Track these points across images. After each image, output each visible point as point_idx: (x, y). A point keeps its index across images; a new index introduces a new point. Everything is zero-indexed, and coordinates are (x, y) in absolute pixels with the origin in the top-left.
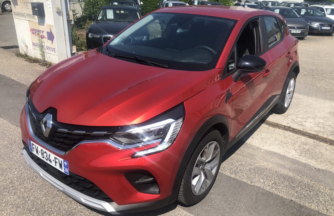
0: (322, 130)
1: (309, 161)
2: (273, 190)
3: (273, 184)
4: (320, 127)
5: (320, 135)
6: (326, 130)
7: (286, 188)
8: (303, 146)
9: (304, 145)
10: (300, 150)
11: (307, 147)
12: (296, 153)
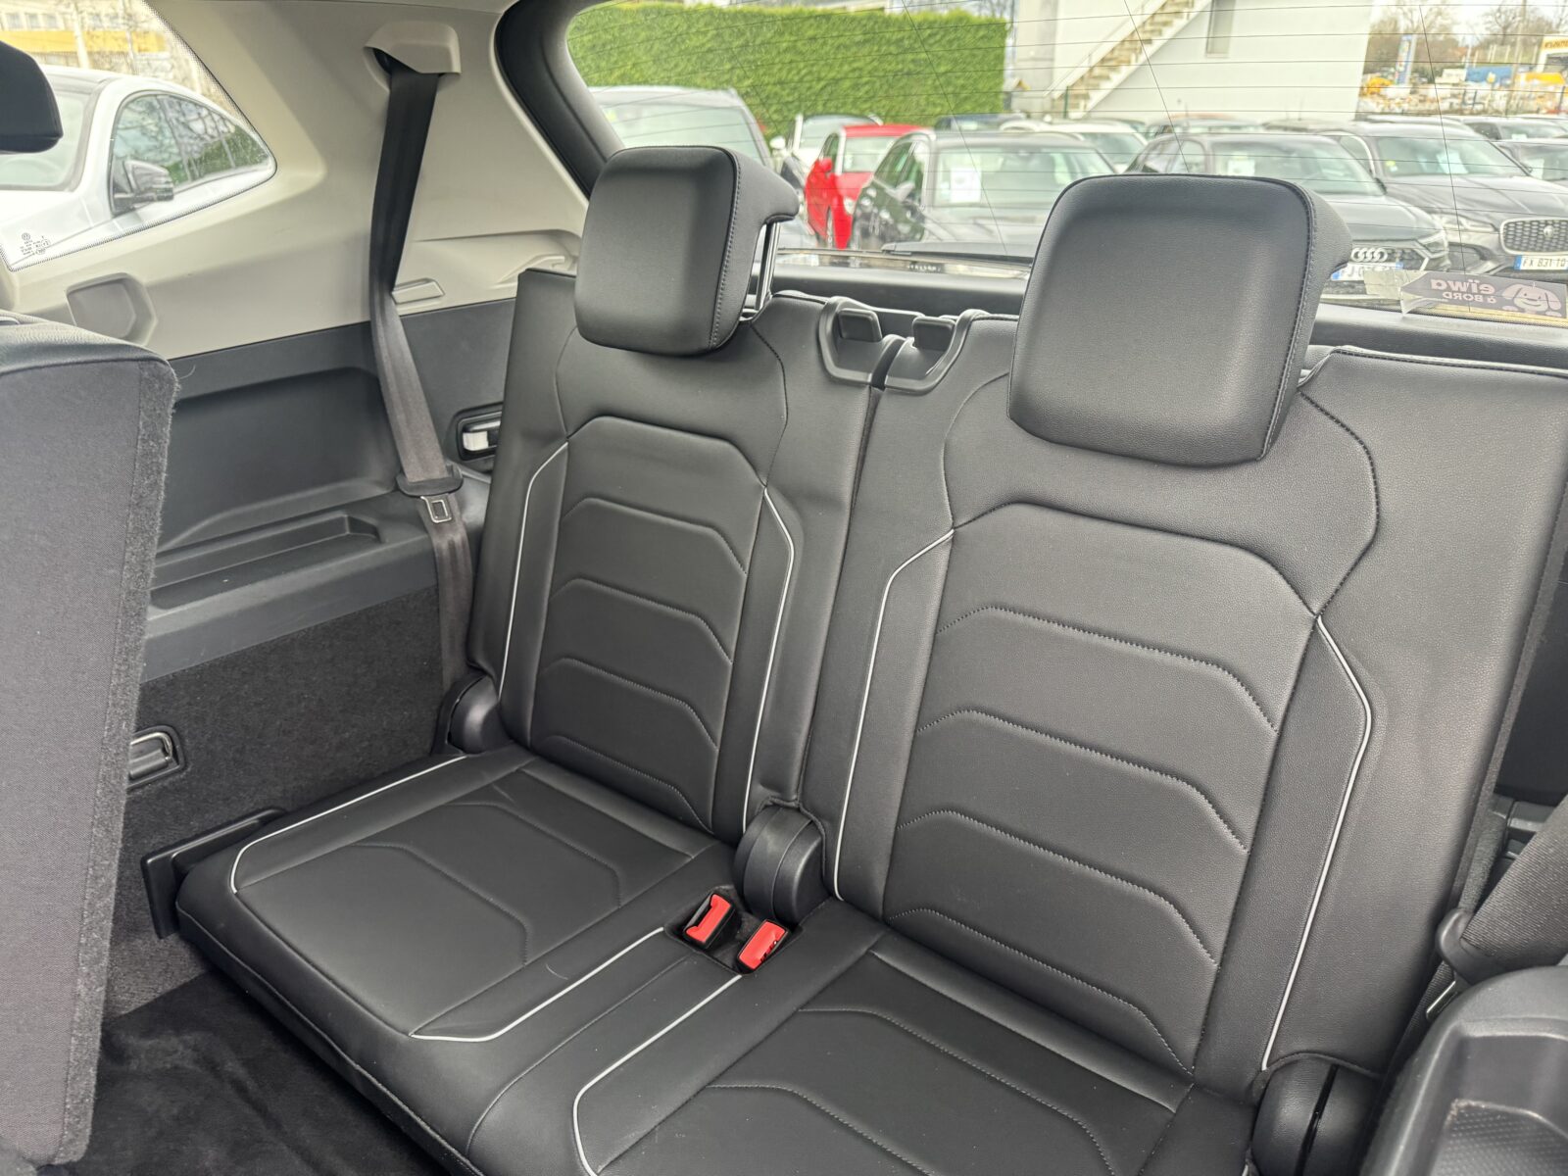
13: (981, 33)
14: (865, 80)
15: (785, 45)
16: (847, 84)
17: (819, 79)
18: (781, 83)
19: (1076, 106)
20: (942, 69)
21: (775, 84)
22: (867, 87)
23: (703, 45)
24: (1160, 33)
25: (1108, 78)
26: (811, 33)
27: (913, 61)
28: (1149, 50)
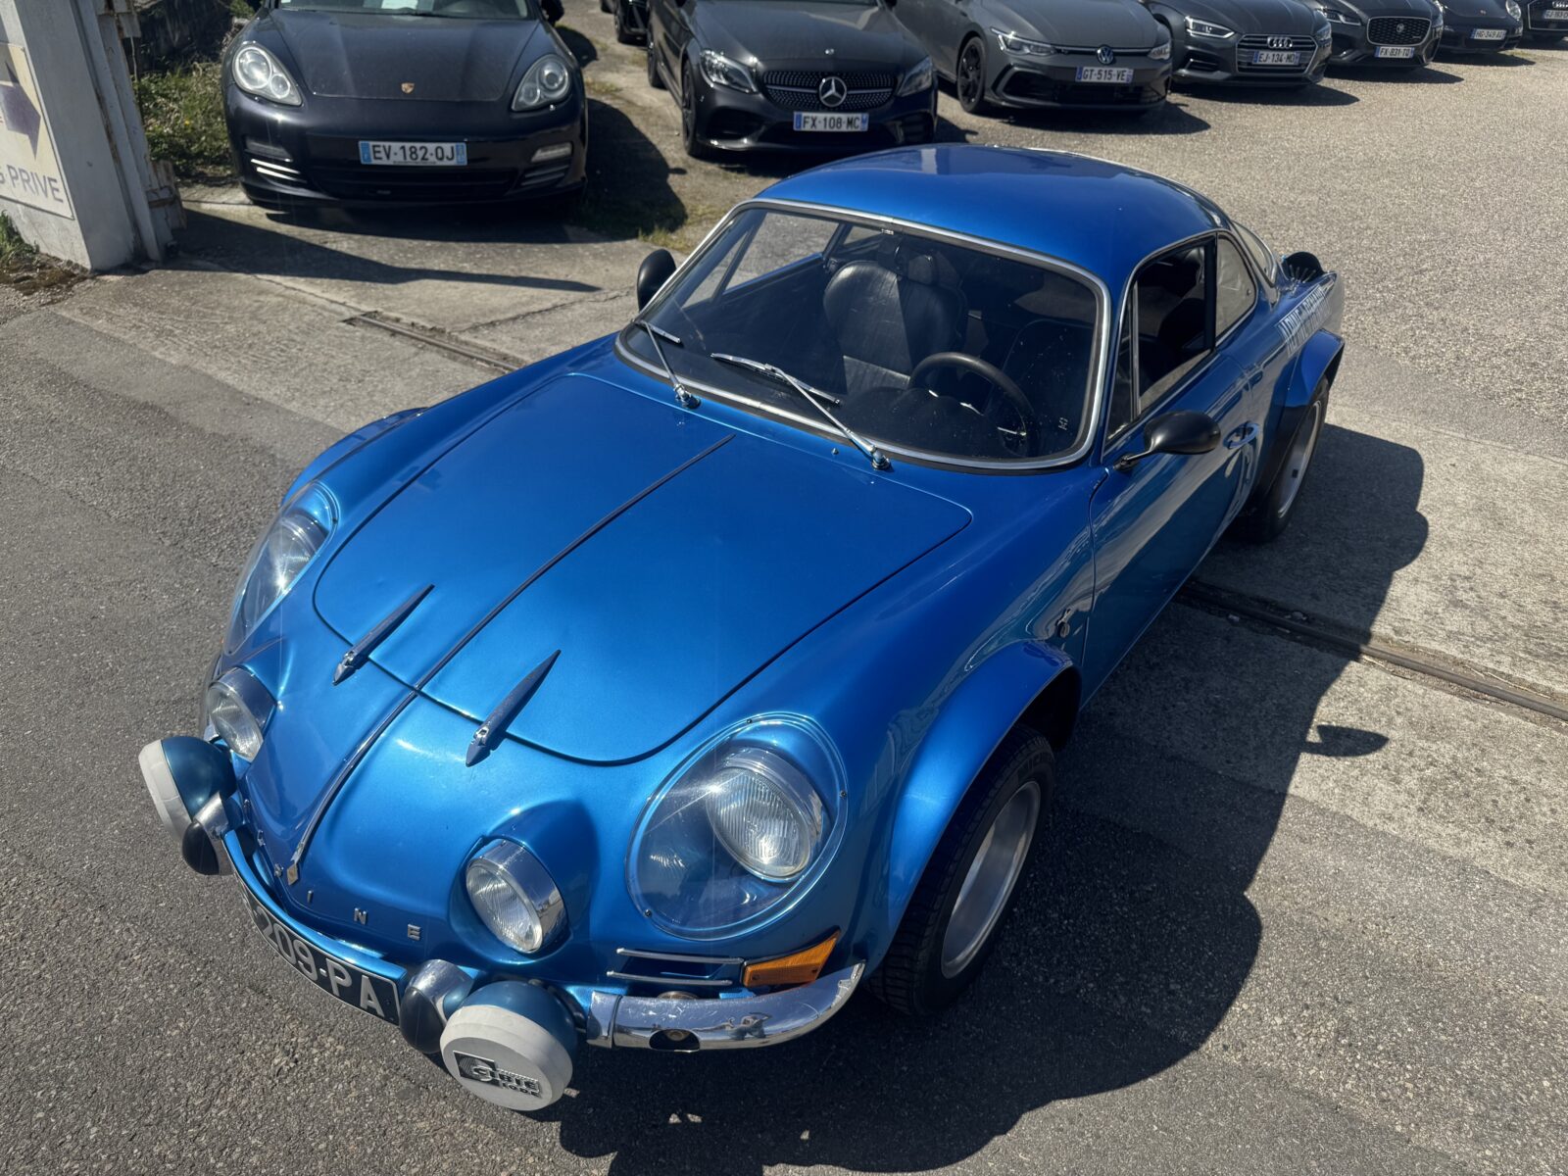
0: (1483, 627)
1: (1474, 844)
2: (1348, 1086)
3: (1337, 1040)
4: (1465, 607)
5: (1482, 658)
6: (1500, 624)
7: (1409, 1067)
8: (1425, 744)
9: (1427, 738)
10: (1416, 774)
11: (1445, 751)
12: (1403, 798)
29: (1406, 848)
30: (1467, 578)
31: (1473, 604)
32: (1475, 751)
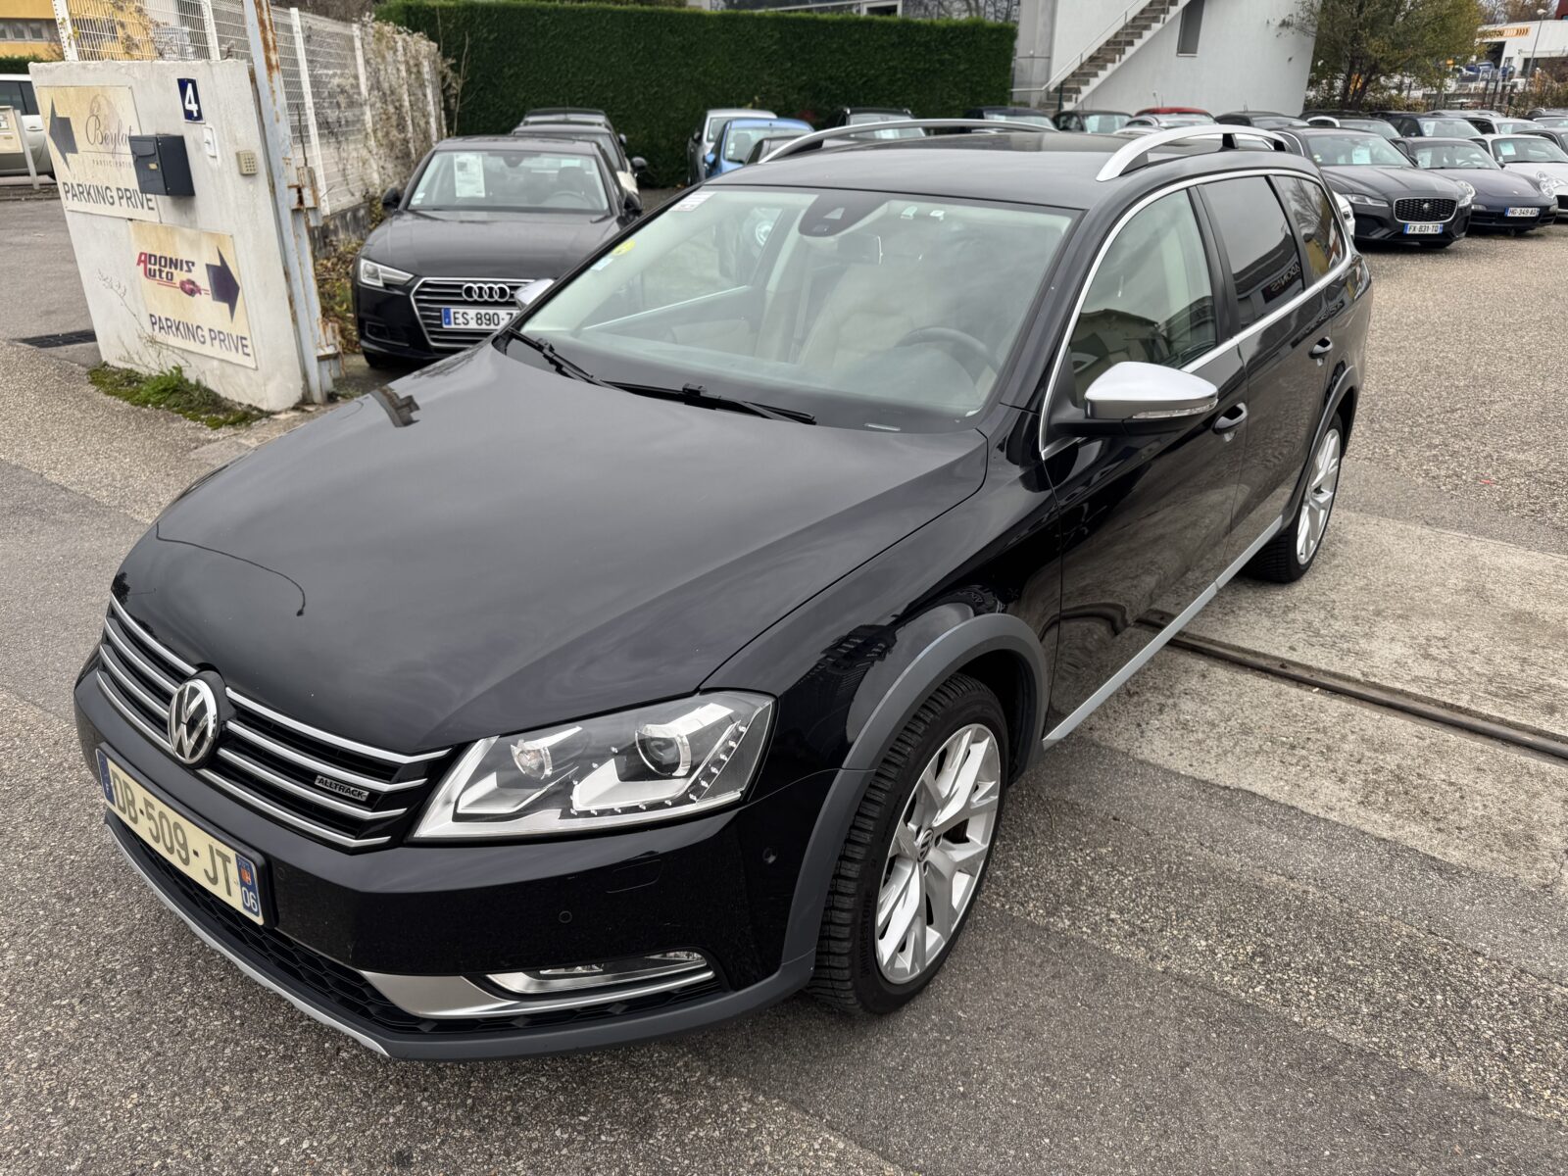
0: (1448, 674)
1: (1407, 829)
3: (1252, 958)
4: (1435, 659)
5: (1443, 695)
6: (1466, 672)
8: (1374, 756)
9: (1375, 751)
10: (1362, 777)
11: (1392, 761)
12: (1346, 794)
13: (994, 36)
14: (899, 76)
15: (835, 46)
16: (884, 80)
17: (863, 75)
18: (831, 78)
19: (1069, 99)
20: (962, 67)
21: (826, 80)
22: (900, 83)
23: (769, 47)
24: (1140, 36)
25: (1096, 75)
26: (857, 36)
27: (939, 61)
28: (1130, 51)
29: (1343, 830)
30: (1443, 639)
31: (1444, 657)
32: (1420, 761)
